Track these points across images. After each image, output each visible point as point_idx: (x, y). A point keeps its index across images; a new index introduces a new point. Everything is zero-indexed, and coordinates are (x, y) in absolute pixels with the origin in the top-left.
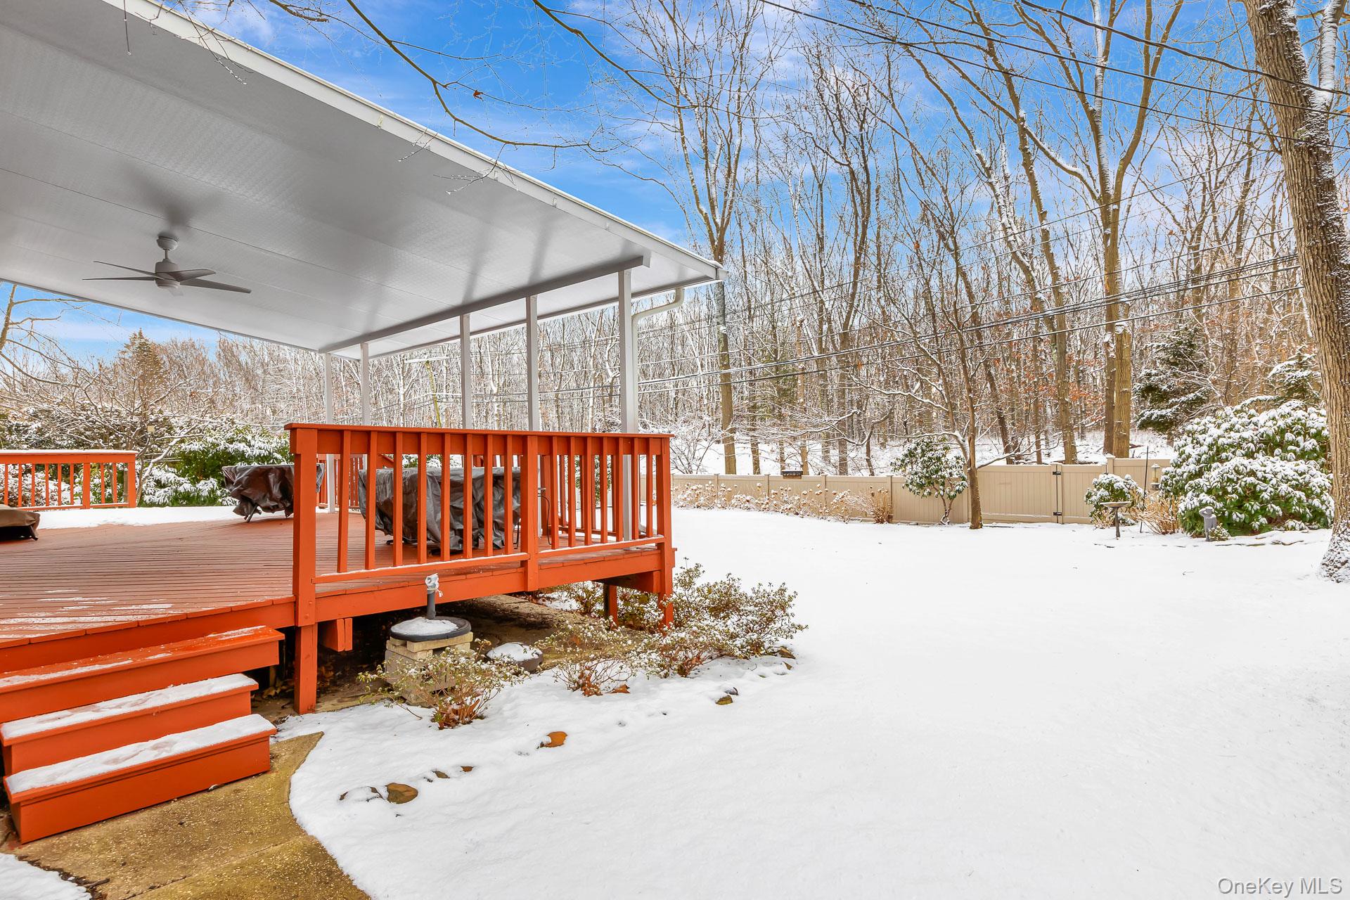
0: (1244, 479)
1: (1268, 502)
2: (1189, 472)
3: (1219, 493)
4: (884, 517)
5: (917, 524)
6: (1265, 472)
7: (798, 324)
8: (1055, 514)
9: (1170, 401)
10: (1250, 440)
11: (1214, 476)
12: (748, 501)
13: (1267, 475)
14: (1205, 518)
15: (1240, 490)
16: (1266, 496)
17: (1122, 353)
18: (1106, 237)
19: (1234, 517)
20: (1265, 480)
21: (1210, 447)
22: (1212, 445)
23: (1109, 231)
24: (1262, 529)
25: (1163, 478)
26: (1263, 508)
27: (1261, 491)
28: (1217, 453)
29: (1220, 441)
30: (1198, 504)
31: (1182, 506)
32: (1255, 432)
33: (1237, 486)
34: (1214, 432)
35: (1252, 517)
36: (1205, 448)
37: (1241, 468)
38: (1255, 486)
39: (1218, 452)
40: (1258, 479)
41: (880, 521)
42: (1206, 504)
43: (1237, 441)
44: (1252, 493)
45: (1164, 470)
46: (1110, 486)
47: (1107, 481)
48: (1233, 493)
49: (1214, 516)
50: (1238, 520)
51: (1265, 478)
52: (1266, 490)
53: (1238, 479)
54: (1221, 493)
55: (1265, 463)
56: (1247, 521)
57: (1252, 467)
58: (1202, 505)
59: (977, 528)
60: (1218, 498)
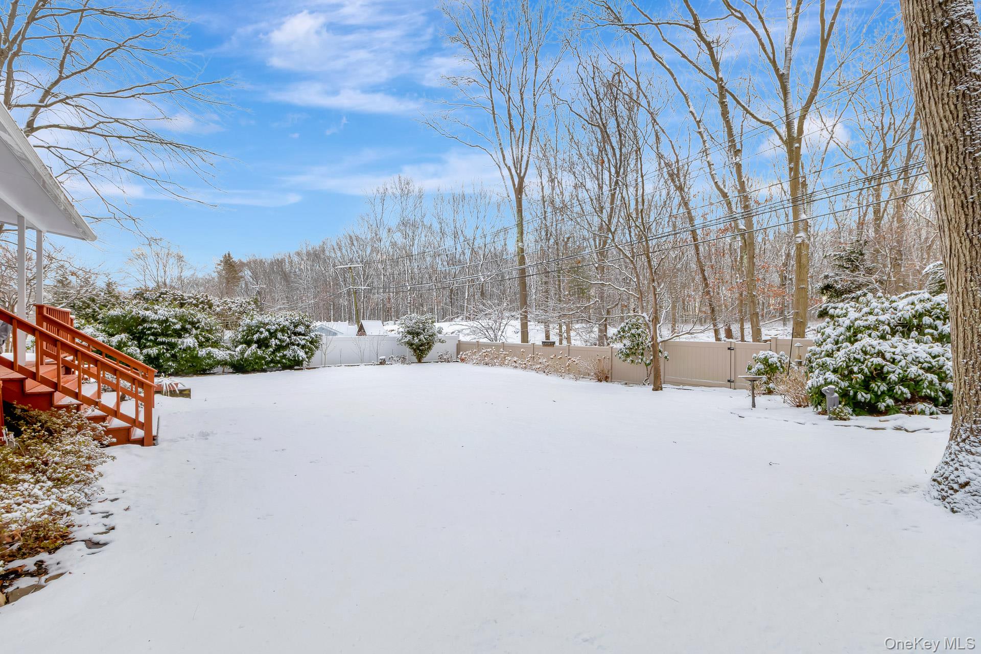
0: (871, 360)
1: (896, 384)
2: (827, 351)
3: (845, 373)
4: (604, 377)
5: (626, 384)
6: (894, 353)
7: (566, 240)
8: (729, 381)
9: (843, 296)
10: (886, 322)
11: (841, 355)
12: (515, 362)
13: (896, 357)
14: (828, 397)
15: (866, 370)
16: (893, 377)
17: (800, 258)
18: (791, 169)
19: (859, 396)
20: (893, 361)
21: (849, 328)
22: (850, 327)
23: (792, 165)
24: (887, 411)
25: (807, 355)
26: (891, 389)
27: (888, 372)
28: (853, 334)
29: (857, 323)
30: (823, 382)
31: (809, 383)
32: (893, 316)
33: (864, 367)
34: (853, 314)
35: (879, 397)
36: (842, 330)
37: (868, 348)
38: (883, 367)
39: (855, 334)
40: (887, 361)
41: (600, 380)
42: (831, 383)
43: (873, 323)
44: (879, 374)
45: (809, 348)
46: (765, 361)
47: (763, 357)
48: (859, 373)
49: (836, 395)
50: (863, 400)
51: (894, 359)
52: (894, 372)
53: (865, 359)
54: (846, 372)
55: (895, 344)
56: (873, 402)
57: (880, 348)
58: (827, 383)
59: (657, 390)
60: (844, 377)
